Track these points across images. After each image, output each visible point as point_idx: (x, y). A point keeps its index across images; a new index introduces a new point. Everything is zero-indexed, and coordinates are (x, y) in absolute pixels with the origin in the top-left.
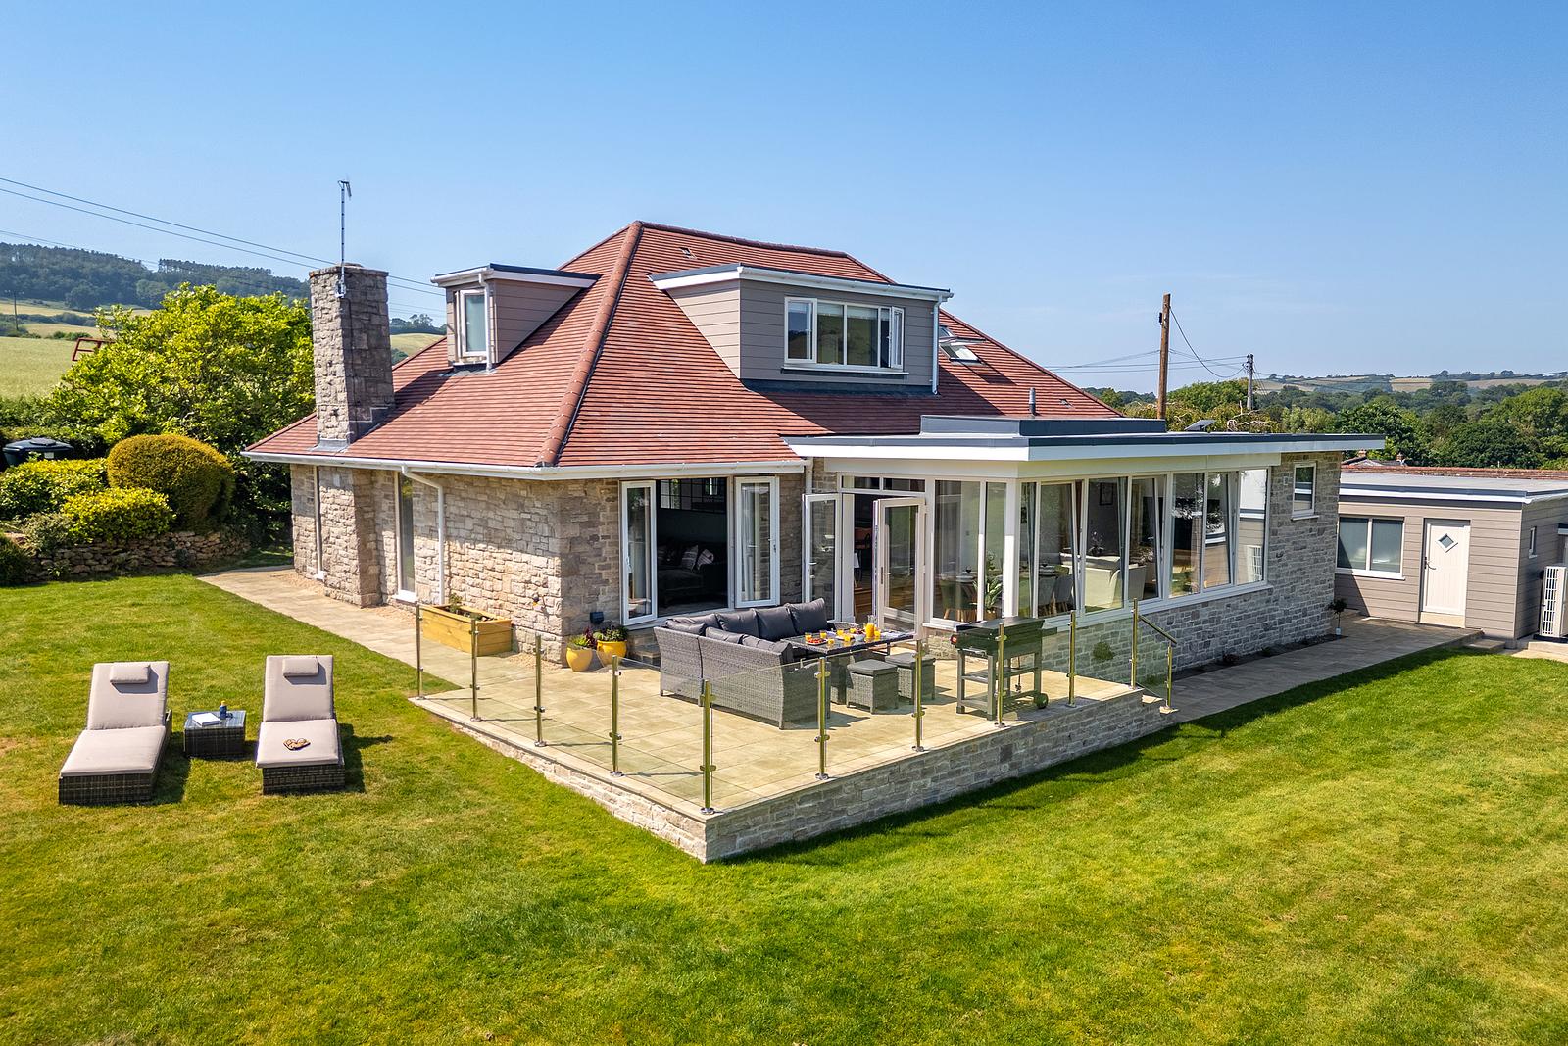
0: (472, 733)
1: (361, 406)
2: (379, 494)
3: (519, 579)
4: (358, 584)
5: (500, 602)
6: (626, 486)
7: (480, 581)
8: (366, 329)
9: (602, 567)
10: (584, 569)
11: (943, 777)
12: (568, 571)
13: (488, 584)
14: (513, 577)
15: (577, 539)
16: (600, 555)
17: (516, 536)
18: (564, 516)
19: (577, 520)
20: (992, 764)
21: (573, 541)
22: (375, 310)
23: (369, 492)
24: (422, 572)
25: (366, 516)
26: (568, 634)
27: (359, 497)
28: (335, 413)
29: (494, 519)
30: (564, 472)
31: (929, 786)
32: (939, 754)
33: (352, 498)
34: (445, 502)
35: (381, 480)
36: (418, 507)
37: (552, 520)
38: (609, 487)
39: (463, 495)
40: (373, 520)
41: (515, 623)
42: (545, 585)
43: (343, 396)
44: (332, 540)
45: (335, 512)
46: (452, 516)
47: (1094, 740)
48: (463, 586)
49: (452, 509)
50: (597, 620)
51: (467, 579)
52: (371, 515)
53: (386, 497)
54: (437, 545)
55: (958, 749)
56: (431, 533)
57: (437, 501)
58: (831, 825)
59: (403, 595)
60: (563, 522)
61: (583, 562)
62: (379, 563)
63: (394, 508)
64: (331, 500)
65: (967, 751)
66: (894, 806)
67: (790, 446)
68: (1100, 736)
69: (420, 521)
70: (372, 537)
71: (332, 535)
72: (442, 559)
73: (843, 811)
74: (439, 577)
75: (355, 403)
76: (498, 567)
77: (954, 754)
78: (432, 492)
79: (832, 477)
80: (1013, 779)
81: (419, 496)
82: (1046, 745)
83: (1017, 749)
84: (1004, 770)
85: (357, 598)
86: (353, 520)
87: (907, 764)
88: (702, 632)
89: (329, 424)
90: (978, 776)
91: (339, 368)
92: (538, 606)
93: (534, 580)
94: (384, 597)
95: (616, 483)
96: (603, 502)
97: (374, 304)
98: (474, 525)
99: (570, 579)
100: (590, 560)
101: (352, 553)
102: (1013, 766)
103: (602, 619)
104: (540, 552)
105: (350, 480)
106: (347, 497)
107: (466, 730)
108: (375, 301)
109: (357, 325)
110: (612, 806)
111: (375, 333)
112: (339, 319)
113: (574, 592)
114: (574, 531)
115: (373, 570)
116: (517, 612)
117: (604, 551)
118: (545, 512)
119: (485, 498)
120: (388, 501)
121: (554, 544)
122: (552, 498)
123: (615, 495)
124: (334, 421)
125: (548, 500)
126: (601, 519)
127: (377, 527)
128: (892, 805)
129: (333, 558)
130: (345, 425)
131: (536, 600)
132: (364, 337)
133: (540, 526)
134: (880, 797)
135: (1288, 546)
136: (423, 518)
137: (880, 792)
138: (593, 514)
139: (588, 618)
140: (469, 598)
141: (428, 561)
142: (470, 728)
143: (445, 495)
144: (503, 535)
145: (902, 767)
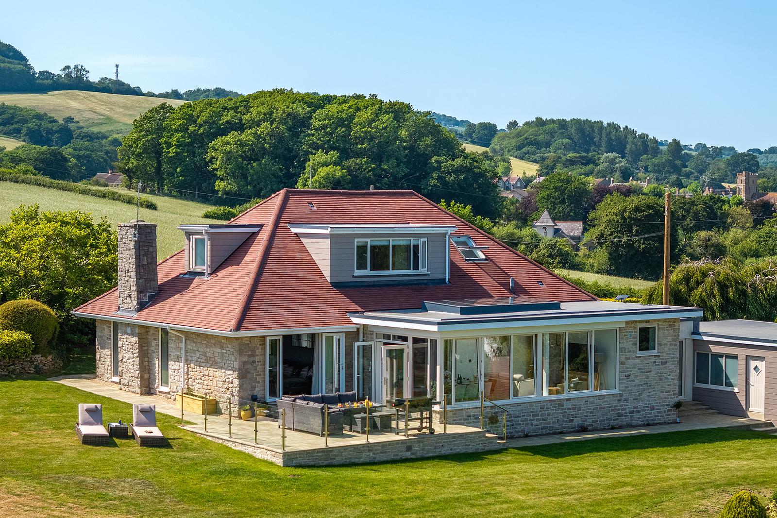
0: (205, 437)
1: (143, 293)
2: (150, 338)
3: (220, 380)
4: (139, 383)
5: (211, 391)
6: (268, 339)
7: (202, 381)
8: (146, 255)
9: (258, 375)
10: (249, 376)
11: (378, 453)
12: (241, 377)
13: (206, 383)
14: (218, 379)
15: (246, 362)
16: (256, 370)
17: (219, 360)
18: (241, 352)
19: (246, 353)
20: (402, 451)
21: (244, 363)
22: (151, 245)
23: (145, 336)
24: (173, 377)
25: (144, 348)
26: (241, 405)
27: (141, 339)
28: (130, 296)
29: (209, 352)
30: (242, 334)
31: (371, 455)
32: (376, 444)
33: (137, 339)
34: (185, 344)
35: (152, 331)
36: (171, 345)
37: (236, 354)
38: (261, 339)
39: (195, 340)
40: (147, 351)
41: (218, 400)
42: (232, 383)
43: (134, 288)
44: (124, 360)
45: (127, 346)
46: (189, 350)
47: (457, 449)
48: (194, 384)
49: (189, 347)
50: (254, 399)
51: (196, 380)
52: (146, 348)
53: (155, 339)
54: (182, 364)
55: (385, 443)
56: (178, 359)
57: (181, 342)
58: (329, 463)
59: (163, 389)
60: (240, 355)
61: (249, 372)
62: (149, 373)
63: (158, 345)
64: (125, 340)
65: (389, 445)
66: (357, 460)
67: (351, 318)
68: (460, 447)
69: (172, 353)
70: (146, 359)
71: (124, 357)
72: (184, 371)
73: (335, 459)
74: (182, 379)
75: (140, 291)
76: (210, 375)
77: (383, 445)
78: (179, 338)
79: (372, 333)
80: (411, 459)
81: (172, 340)
82: (430, 447)
83: (414, 447)
84: (408, 455)
85: (138, 390)
86: (138, 350)
87: (362, 446)
88: (294, 401)
89: (125, 301)
90: (394, 455)
91: (133, 274)
92: (229, 392)
93: (227, 380)
94: (151, 390)
95: (264, 337)
96: (258, 346)
97: (150, 241)
98: (200, 355)
99: (243, 380)
100: (251, 372)
101: (137, 367)
102: (412, 454)
103: (257, 398)
104: (230, 368)
105: (137, 330)
106: (134, 339)
107: (202, 436)
108: (151, 240)
109: (142, 253)
110: (254, 454)
111: (150, 256)
112: (134, 250)
113: (245, 386)
114: (245, 359)
115: (146, 376)
116: (219, 395)
117: (258, 368)
118: (233, 350)
119: (205, 342)
120: (155, 342)
121: (236, 365)
122: (237, 343)
123: (263, 342)
124: (128, 300)
125: (234, 344)
126: (257, 353)
127: (149, 355)
128: (355, 460)
129: (125, 370)
130: (135, 302)
131: (228, 389)
132: (145, 258)
133: (230, 356)
134: (350, 456)
135: (635, 371)
136: (174, 351)
137: (350, 454)
138: (254, 351)
139: (250, 398)
140: (196, 389)
141: (176, 371)
142: (204, 435)
143: (186, 340)
144: (213, 359)
145: (359, 447)
